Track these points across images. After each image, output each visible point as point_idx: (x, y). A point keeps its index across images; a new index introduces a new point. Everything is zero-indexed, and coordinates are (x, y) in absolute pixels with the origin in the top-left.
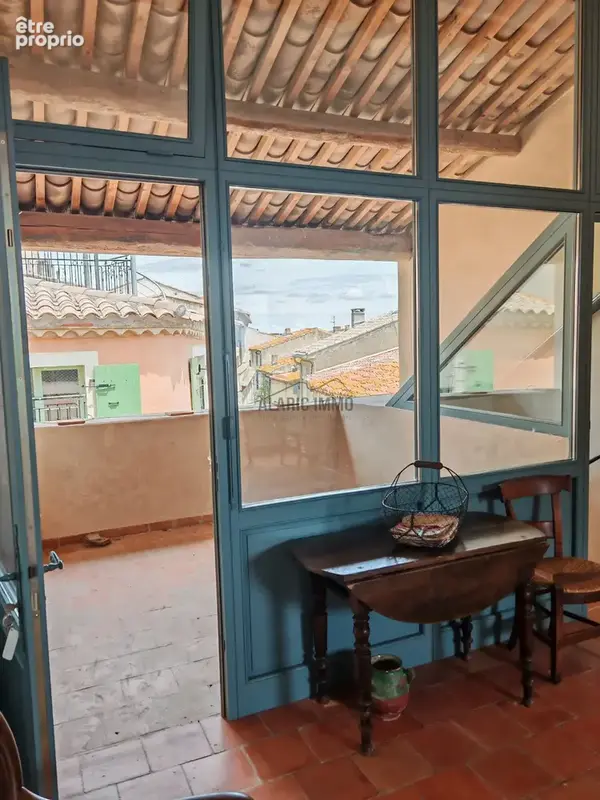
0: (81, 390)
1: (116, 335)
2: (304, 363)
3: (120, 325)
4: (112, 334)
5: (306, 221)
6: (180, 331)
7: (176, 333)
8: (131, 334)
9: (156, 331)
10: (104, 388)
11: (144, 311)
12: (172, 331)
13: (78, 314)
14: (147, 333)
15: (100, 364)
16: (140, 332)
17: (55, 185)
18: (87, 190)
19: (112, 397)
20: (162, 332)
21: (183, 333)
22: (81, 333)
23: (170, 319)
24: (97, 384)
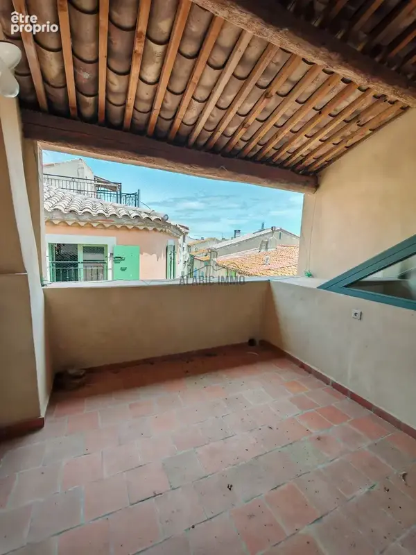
0: (105, 259)
1: (128, 229)
2: (213, 252)
3: (129, 222)
4: (125, 228)
5: (259, 158)
6: (164, 230)
7: (162, 231)
8: (136, 229)
9: (150, 228)
10: (118, 259)
11: (144, 216)
12: (159, 229)
13: (106, 214)
14: (145, 229)
15: (117, 244)
16: (142, 228)
17: (83, 94)
18: (110, 105)
19: (122, 264)
20: (154, 229)
21: (165, 231)
22: (107, 225)
23: (159, 222)
24: (114, 256)
